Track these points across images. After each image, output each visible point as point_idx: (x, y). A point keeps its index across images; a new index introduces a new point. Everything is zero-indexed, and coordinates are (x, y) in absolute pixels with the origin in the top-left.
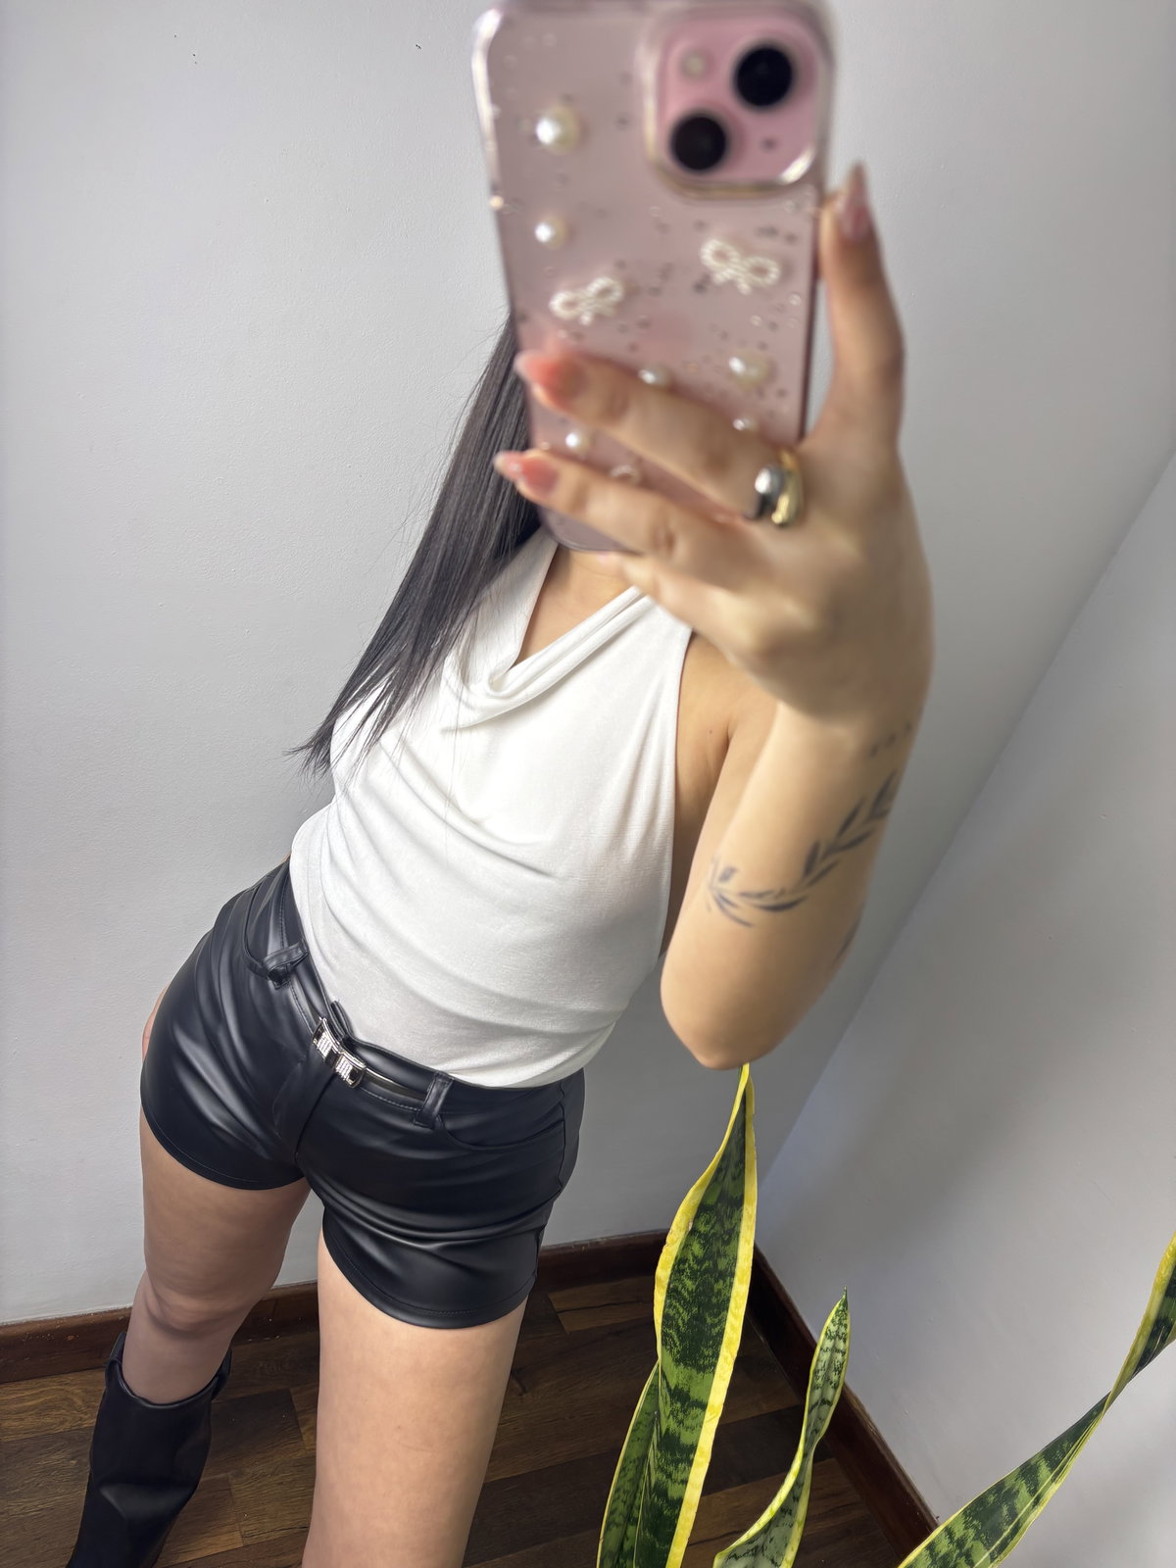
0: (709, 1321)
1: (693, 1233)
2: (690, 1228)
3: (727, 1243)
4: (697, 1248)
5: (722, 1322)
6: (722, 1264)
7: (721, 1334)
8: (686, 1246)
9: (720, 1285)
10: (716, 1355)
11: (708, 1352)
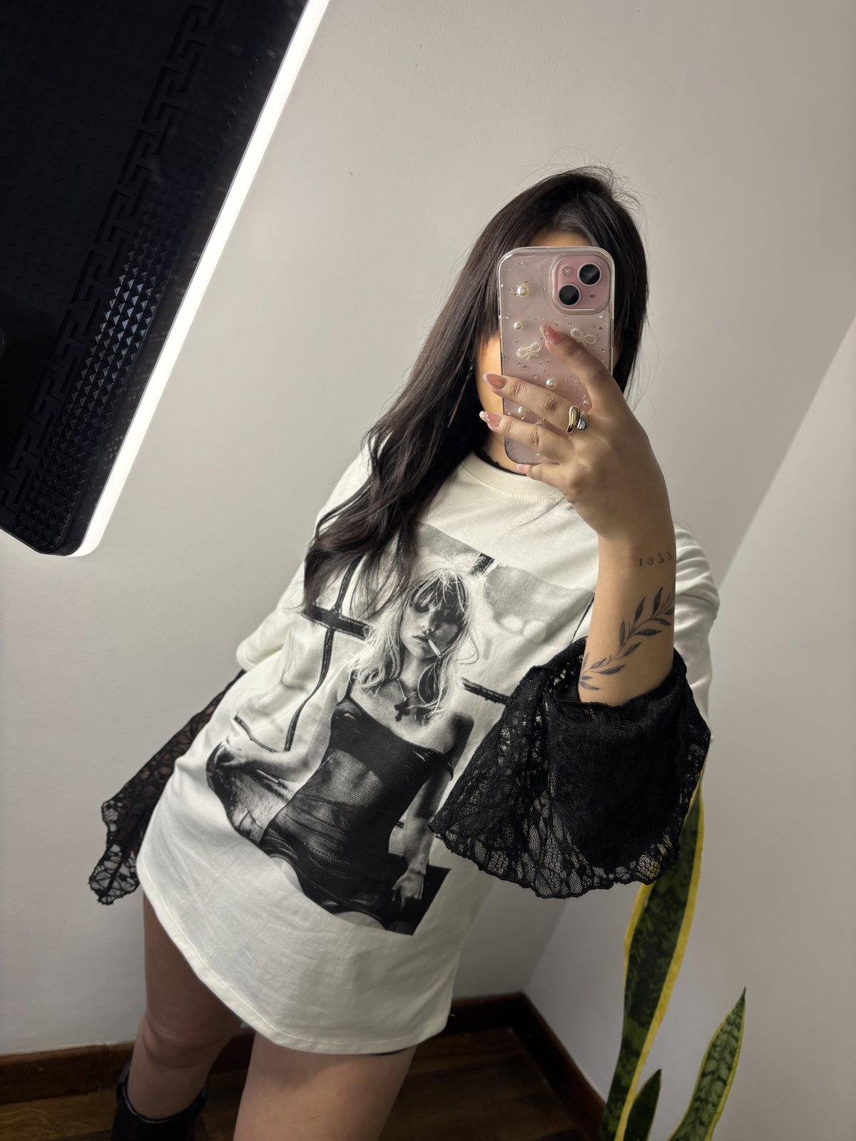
0: (651, 986)
1: (647, 910)
2: (646, 905)
3: (671, 930)
4: (649, 924)
5: (659, 990)
6: (665, 945)
7: (657, 1000)
8: (642, 920)
9: (660, 961)
10: (651, 1016)
11: (648, 1012)
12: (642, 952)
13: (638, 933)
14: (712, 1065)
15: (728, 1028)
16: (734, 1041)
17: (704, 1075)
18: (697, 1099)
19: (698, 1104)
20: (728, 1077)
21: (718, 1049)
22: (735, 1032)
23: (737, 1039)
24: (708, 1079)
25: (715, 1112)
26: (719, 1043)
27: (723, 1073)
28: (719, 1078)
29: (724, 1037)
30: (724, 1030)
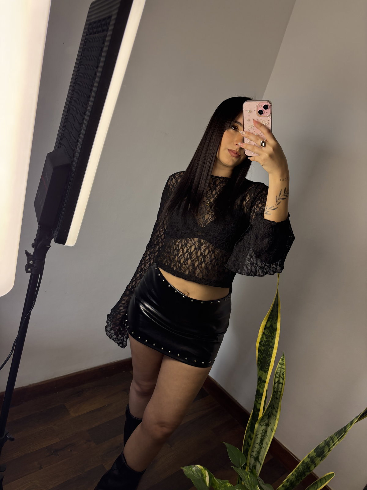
1: (264, 333)
4: (265, 338)
5: (270, 360)
6: (271, 344)
7: (270, 363)
8: (262, 337)
9: (270, 350)
10: (268, 368)
12: (263, 348)
13: (261, 341)
14: (277, 380)
15: (280, 366)
16: (283, 370)
17: (275, 383)
18: (274, 392)
19: (275, 393)
20: (283, 382)
21: (278, 374)
22: (283, 367)
23: (284, 369)
24: (276, 385)
25: (280, 395)
26: (278, 372)
27: (281, 381)
28: (280, 383)
29: (279, 369)
30: (279, 367)
